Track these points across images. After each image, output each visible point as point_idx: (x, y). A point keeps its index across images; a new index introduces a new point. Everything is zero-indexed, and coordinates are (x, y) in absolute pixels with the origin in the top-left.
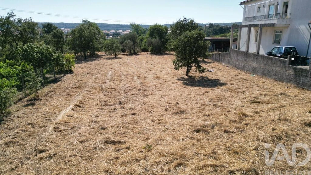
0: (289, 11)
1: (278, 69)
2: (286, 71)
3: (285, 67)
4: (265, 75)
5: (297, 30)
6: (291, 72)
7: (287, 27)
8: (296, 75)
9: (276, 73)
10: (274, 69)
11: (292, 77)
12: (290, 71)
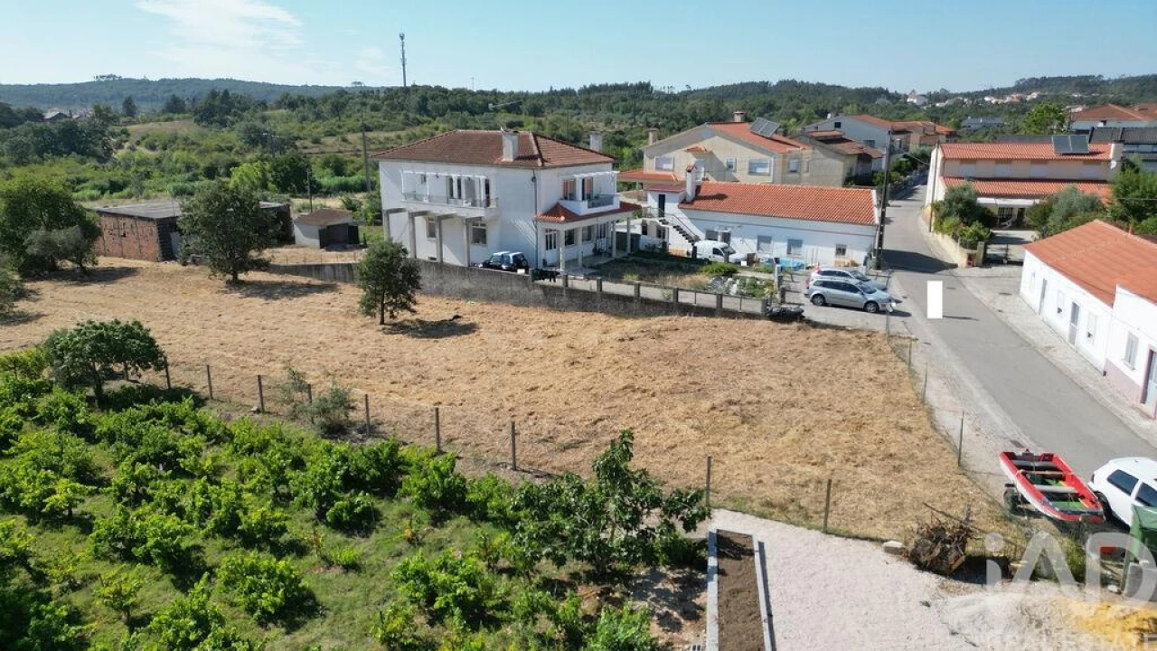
0: (492, 196)
1: (515, 289)
2: (530, 290)
3: (527, 286)
4: (493, 299)
5: (514, 227)
6: (539, 292)
7: (495, 219)
8: (546, 294)
9: (513, 295)
10: (509, 288)
11: (541, 298)
12: (536, 291)
